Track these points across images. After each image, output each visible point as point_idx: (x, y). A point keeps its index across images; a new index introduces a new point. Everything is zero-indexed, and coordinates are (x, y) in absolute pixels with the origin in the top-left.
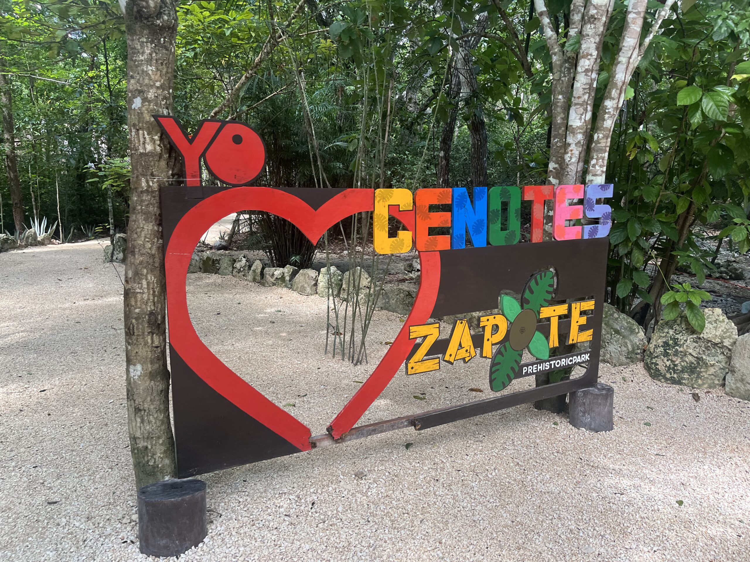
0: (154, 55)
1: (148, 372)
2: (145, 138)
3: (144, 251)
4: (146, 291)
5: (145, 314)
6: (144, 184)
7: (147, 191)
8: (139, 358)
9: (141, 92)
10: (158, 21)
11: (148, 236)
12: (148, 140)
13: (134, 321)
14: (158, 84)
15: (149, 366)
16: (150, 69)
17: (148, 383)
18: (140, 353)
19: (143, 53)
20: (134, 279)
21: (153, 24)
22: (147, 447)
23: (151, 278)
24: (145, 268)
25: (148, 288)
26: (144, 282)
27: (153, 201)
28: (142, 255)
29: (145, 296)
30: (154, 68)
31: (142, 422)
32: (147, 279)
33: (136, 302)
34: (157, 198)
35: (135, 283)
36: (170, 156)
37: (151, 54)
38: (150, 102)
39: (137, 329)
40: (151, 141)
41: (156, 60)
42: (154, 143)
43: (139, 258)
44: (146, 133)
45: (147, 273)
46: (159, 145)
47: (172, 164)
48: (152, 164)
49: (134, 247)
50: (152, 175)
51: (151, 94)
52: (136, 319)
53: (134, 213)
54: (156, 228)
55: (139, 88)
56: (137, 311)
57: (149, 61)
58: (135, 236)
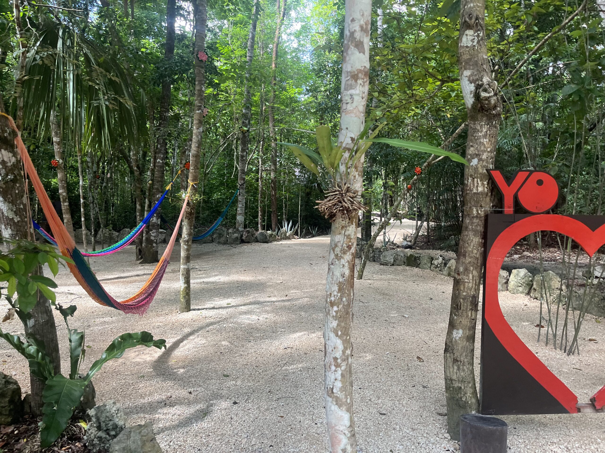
0: (488, 132)
1: (466, 335)
2: (478, 184)
3: (471, 255)
4: (471, 281)
5: (470, 296)
6: (475, 212)
7: (477, 217)
8: (461, 325)
9: (477, 155)
10: (494, 112)
11: (475, 246)
12: (480, 184)
13: (461, 300)
14: (489, 150)
15: (468, 331)
16: (485, 141)
17: (465, 343)
18: (463, 322)
19: (482, 131)
20: (464, 273)
21: (490, 113)
22: (461, 388)
23: (475, 273)
24: (472, 266)
25: (473, 280)
26: (471, 276)
27: (480, 223)
28: (471, 257)
29: (470, 285)
30: (487, 140)
31: (459, 369)
32: (472, 274)
33: (464, 288)
34: (483, 221)
35: (464, 275)
36: (491, 194)
37: (486, 132)
38: (483, 161)
39: (463, 306)
40: (482, 185)
41: (490, 135)
42: (484, 186)
43: (468, 260)
44: (479, 180)
45: (473, 270)
46: (487, 188)
47: (492, 199)
48: (481, 199)
49: (465, 252)
50: (481, 206)
51: (484, 157)
52: (463, 299)
53: (467, 230)
54: (480, 240)
55: (477, 153)
56: (464, 294)
57: (485, 136)
58: (467, 245)
